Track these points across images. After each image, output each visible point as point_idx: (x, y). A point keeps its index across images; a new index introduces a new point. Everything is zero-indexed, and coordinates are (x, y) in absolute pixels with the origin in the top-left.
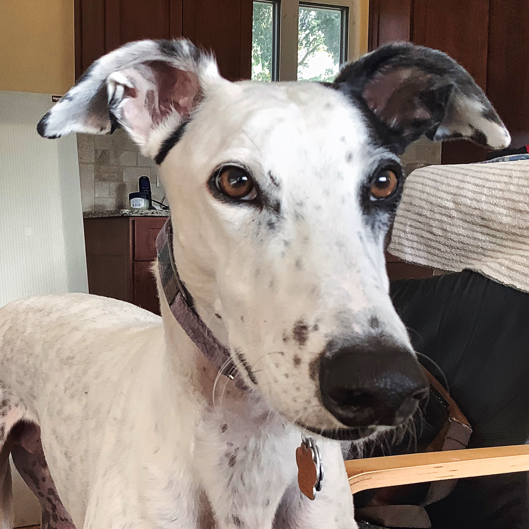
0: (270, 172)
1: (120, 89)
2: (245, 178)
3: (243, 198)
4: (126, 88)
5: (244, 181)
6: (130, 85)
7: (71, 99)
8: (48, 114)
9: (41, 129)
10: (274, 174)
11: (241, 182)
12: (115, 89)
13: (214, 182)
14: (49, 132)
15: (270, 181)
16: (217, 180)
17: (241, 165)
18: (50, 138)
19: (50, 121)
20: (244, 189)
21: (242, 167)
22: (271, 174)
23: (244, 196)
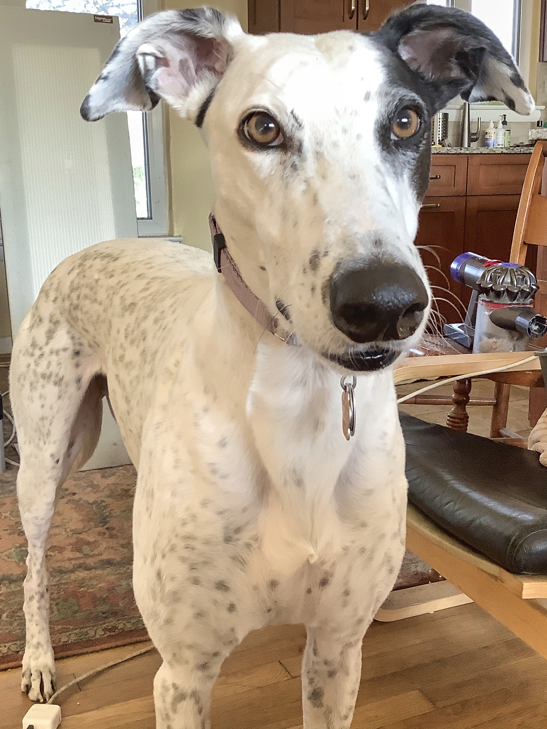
0: (292, 112)
1: (150, 60)
2: (272, 125)
3: (270, 145)
4: (157, 58)
5: (272, 128)
6: (160, 56)
7: (105, 78)
8: (88, 97)
9: (85, 114)
10: (296, 112)
11: (268, 129)
12: (144, 60)
13: (243, 131)
14: (94, 115)
15: (292, 121)
16: (246, 129)
17: (265, 109)
18: (95, 120)
19: (93, 104)
20: (272, 135)
21: (266, 111)
22: (294, 113)
23: (271, 142)
